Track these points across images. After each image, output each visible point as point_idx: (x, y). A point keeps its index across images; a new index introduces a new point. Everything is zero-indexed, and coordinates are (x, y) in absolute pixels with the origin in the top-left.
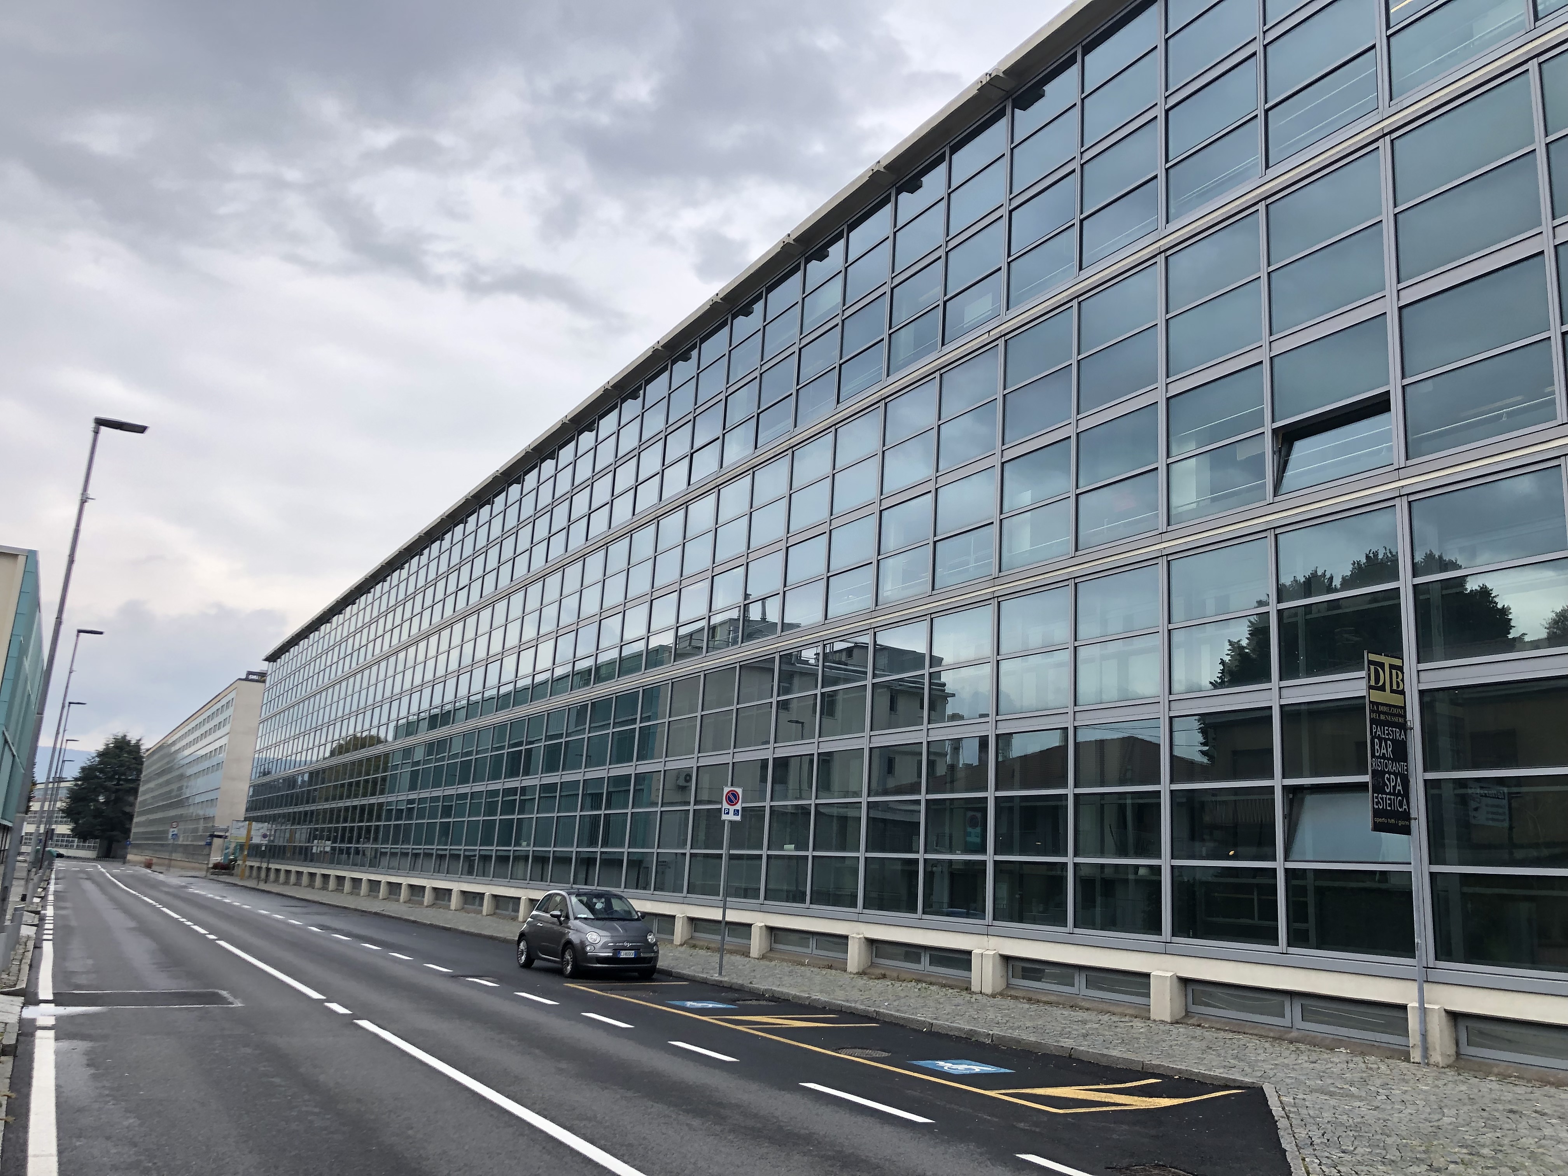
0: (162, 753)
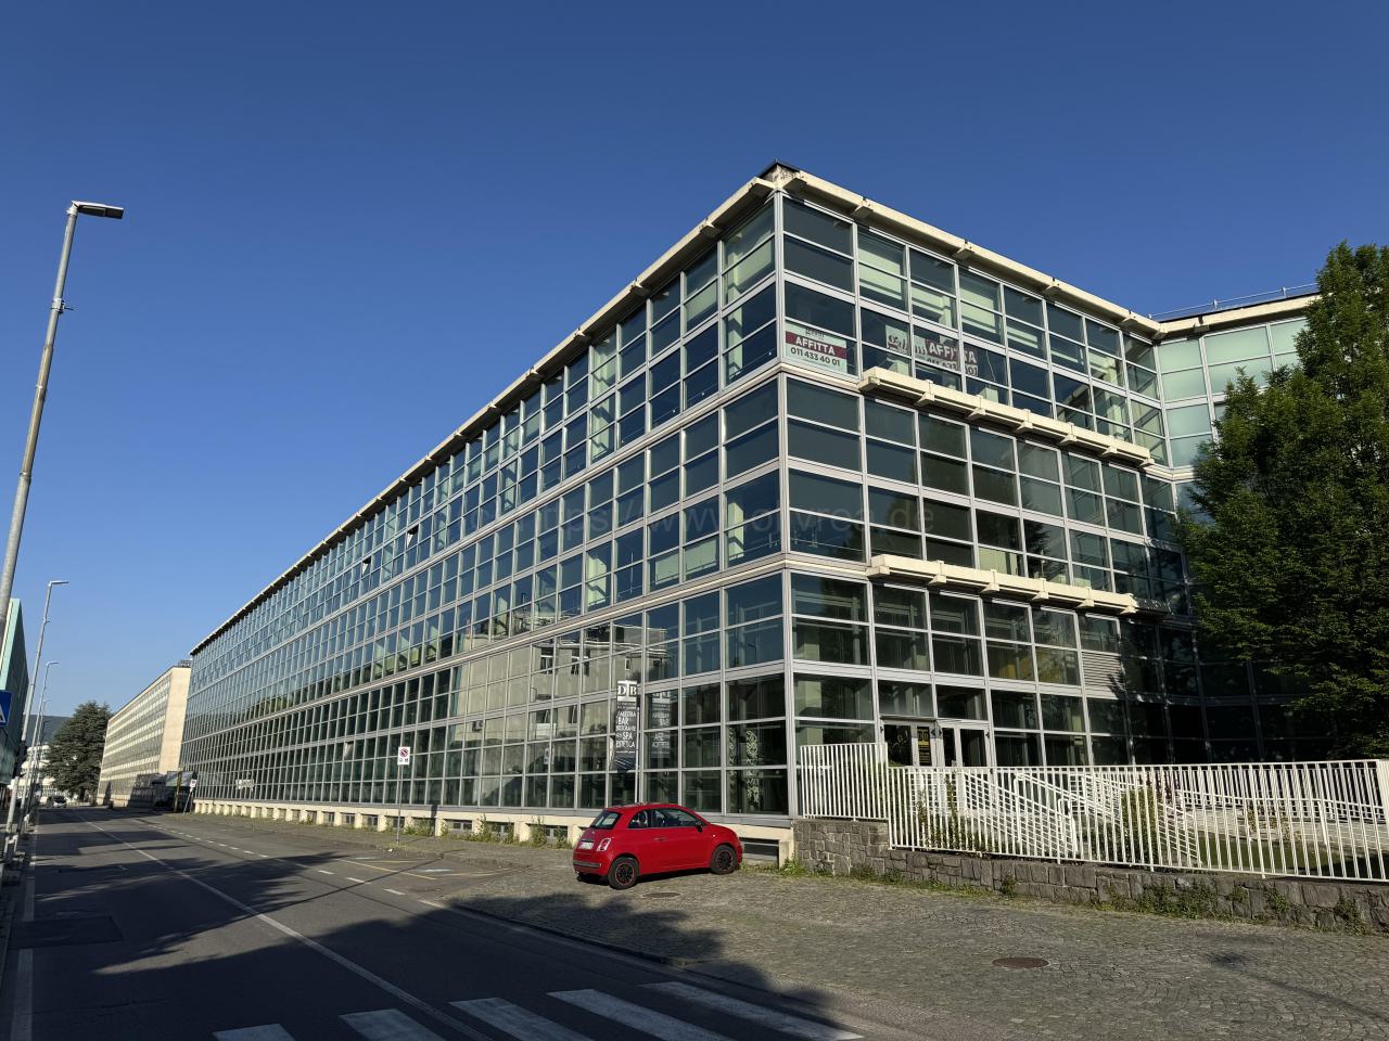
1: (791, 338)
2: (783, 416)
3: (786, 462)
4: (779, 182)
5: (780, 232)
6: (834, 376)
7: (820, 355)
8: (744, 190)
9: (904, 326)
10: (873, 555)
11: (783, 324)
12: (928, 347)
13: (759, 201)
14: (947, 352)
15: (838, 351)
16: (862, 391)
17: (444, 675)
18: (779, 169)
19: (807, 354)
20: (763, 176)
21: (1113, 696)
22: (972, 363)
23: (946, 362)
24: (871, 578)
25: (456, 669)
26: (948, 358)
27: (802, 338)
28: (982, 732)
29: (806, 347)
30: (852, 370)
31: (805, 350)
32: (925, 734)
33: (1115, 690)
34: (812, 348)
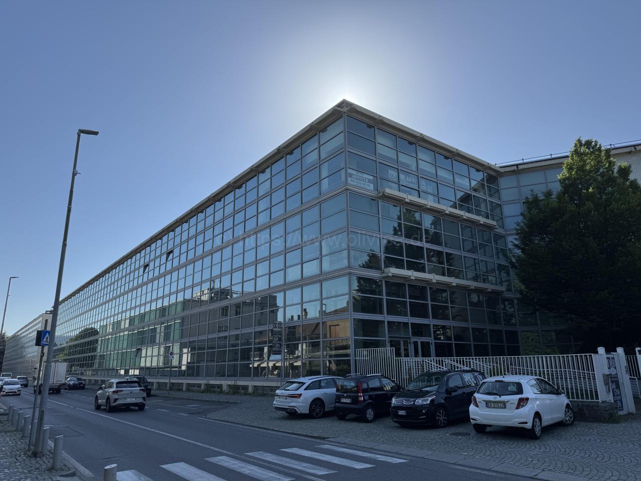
0: (14, 339)
1: (350, 175)
3: (349, 228)
4: (345, 109)
6: (370, 191)
7: (362, 182)
9: (396, 170)
10: (385, 268)
12: (406, 179)
14: (413, 181)
15: (370, 181)
16: (380, 197)
18: (345, 103)
19: (357, 182)
22: (424, 185)
23: (413, 185)
24: (384, 278)
27: (355, 175)
28: (429, 342)
29: (357, 179)
30: (375, 188)
32: (406, 344)
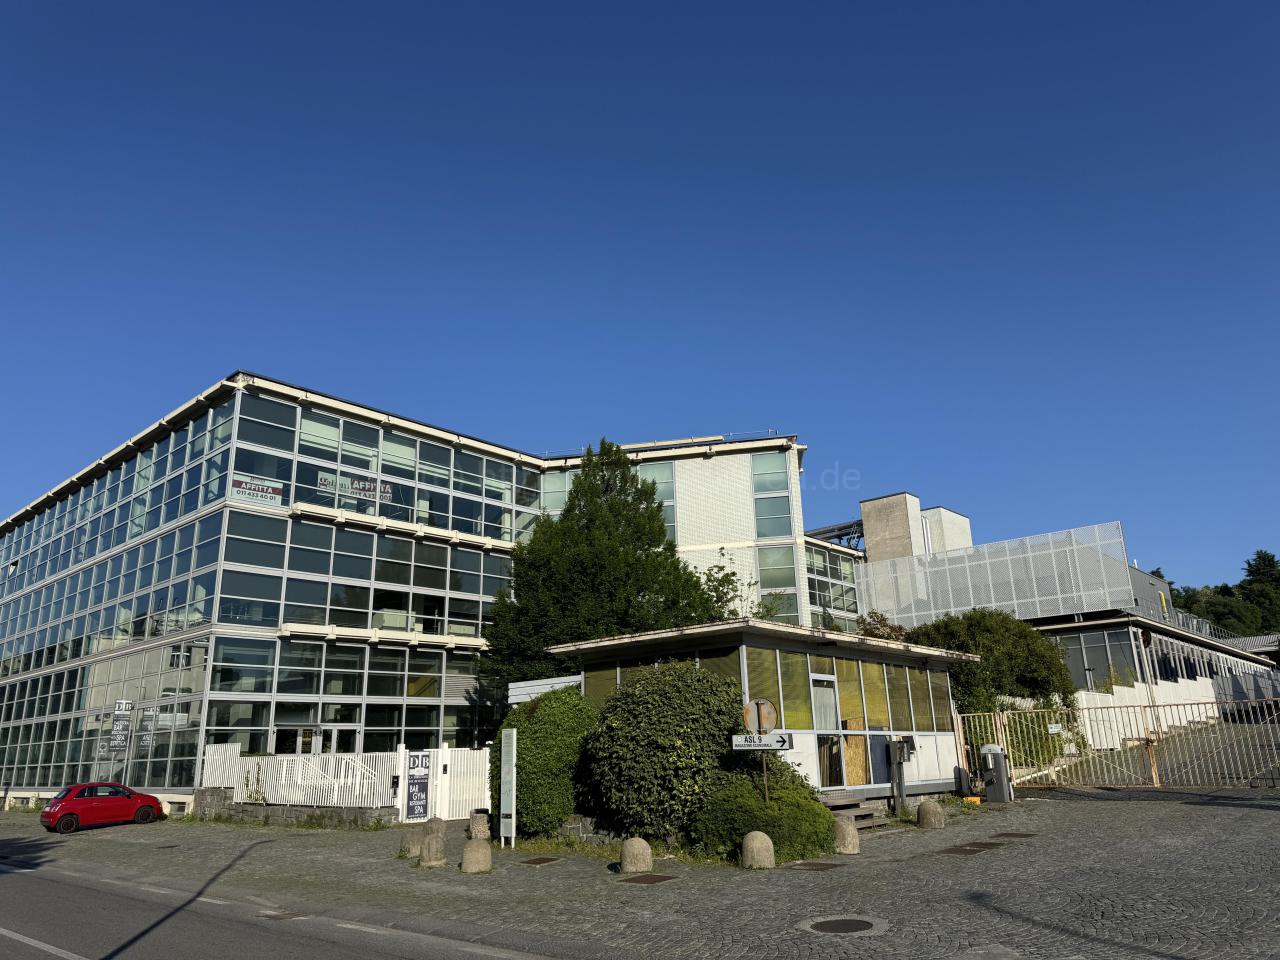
1: (237, 484)
2: (224, 535)
3: (223, 565)
4: (240, 384)
5: (237, 415)
6: (273, 507)
7: (260, 494)
8: (217, 386)
9: (333, 472)
10: (284, 622)
11: (232, 475)
12: (352, 484)
13: (226, 394)
14: (367, 487)
15: (275, 491)
16: (290, 516)
17: (73, 674)
18: (241, 376)
19: (249, 494)
20: (228, 379)
21: (467, 703)
22: (388, 492)
23: (367, 493)
24: (279, 637)
25: (83, 669)
26: (369, 490)
27: (246, 483)
28: (355, 731)
29: (250, 489)
30: (285, 502)
31: (248, 491)
32: (308, 734)
33: (469, 699)
34: (254, 490)
